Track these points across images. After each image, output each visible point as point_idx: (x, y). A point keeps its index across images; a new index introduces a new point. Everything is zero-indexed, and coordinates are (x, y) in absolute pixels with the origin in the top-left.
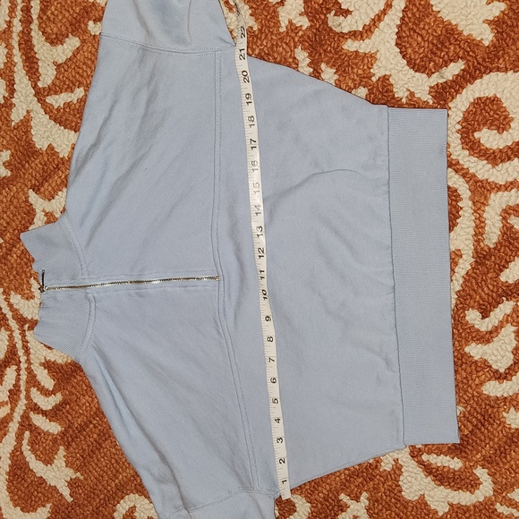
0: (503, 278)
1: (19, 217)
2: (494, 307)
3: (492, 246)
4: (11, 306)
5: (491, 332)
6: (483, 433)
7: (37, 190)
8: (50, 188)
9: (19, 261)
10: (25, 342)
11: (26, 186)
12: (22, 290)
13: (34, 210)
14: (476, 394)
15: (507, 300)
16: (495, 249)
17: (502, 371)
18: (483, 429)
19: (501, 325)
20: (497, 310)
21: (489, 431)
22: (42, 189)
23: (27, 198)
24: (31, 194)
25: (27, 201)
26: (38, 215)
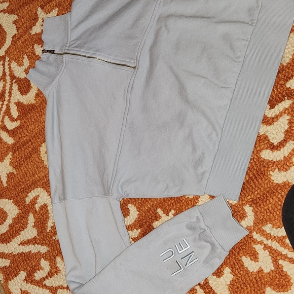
0: (288, 85)
1: (29, 21)
2: (279, 103)
3: (285, 64)
4: (10, 68)
5: (273, 118)
6: (255, 183)
7: (42, 8)
8: (49, 8)
9: (22, 44)
10: (11, 89)
11: (38, 5)
12: (19, 60)
13: (38, 18)
14: (255, 157)
15: (288, 99)
16: (286, 67)
17: (275, 144)
18: (255, 181)
19: (281, 114)
20: (280, 104)
21: (259, 183)
22: (45, 7)
23: (36, 11)
24: (39, 9)
25: (36, 13)
26: (39, 21)
